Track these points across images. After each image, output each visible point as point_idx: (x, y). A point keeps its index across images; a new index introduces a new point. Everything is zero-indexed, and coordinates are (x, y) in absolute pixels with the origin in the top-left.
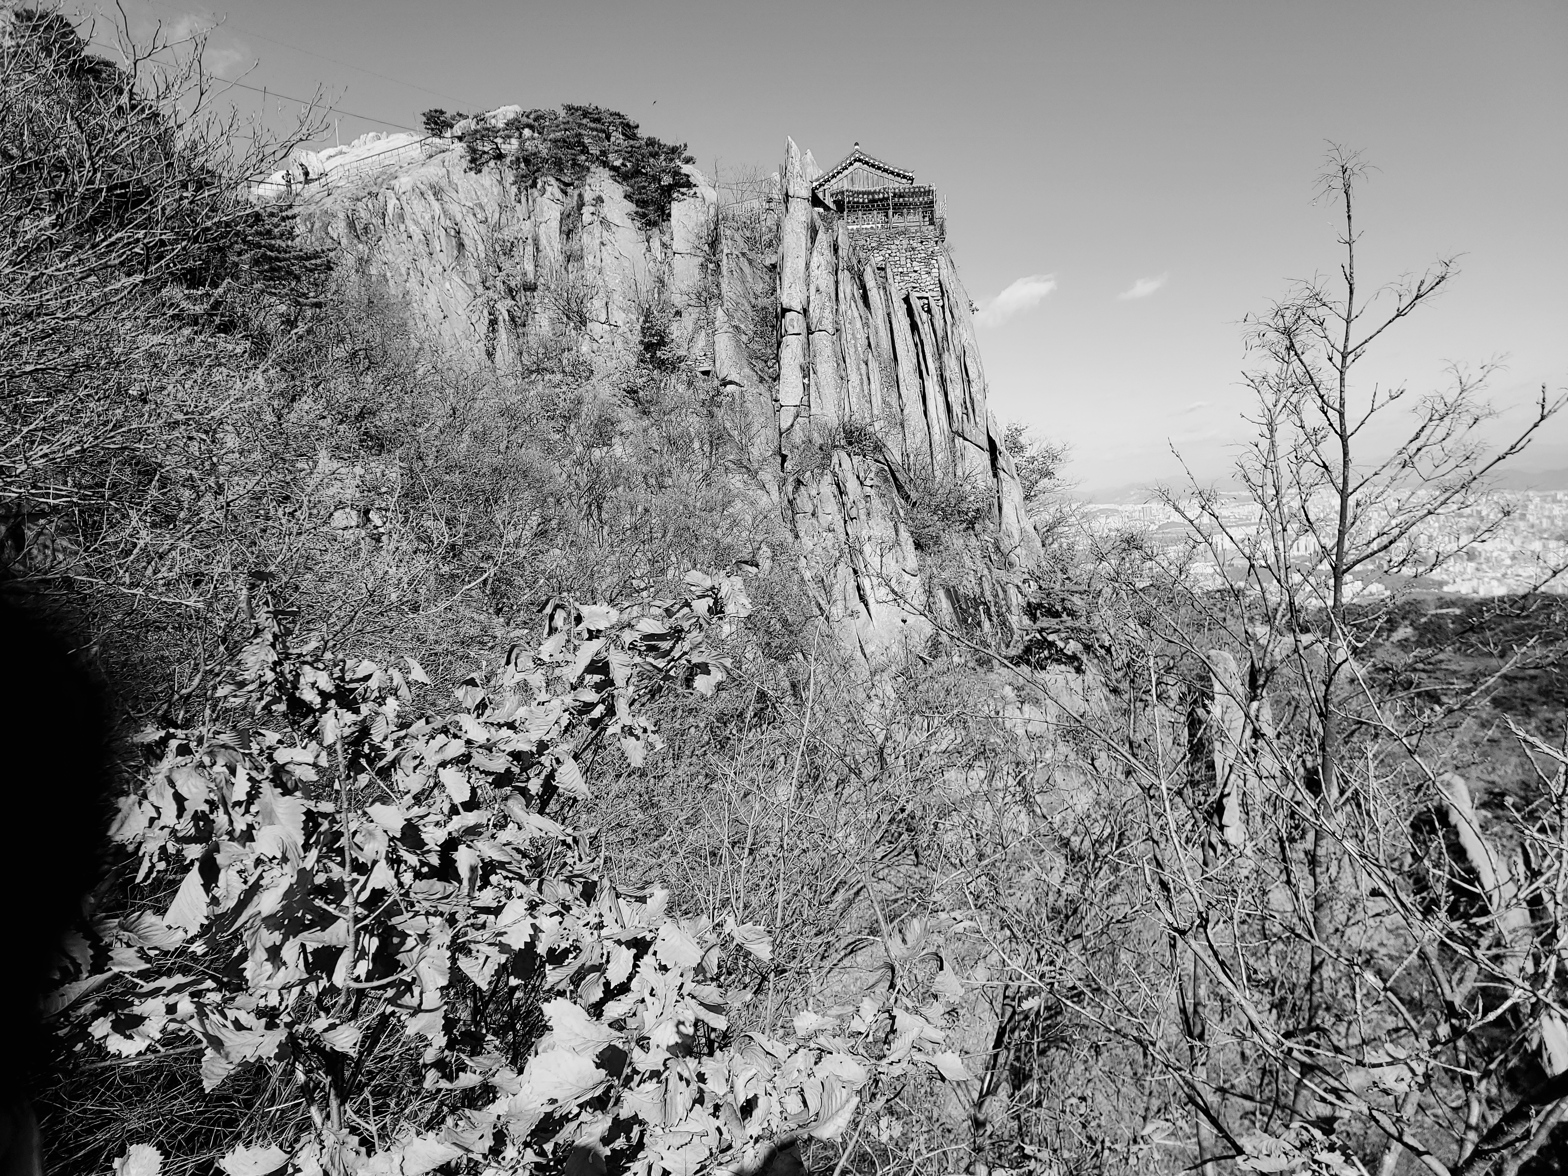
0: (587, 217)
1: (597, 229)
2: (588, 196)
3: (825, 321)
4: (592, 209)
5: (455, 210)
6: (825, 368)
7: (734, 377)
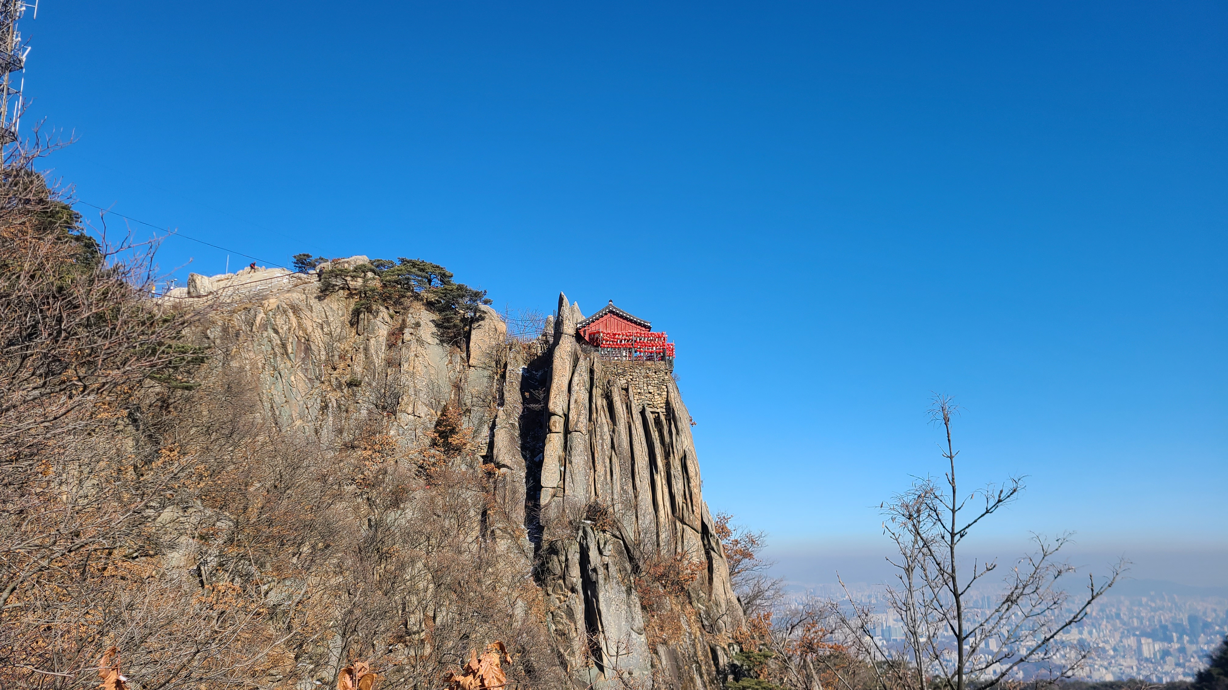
0: (407, 336)
1: (414, 346)
2: (410, 320)
3: (580, 425)
4: (412, 330)
5: (308, 324)
6: (579, 459)
7: (508, 462)
